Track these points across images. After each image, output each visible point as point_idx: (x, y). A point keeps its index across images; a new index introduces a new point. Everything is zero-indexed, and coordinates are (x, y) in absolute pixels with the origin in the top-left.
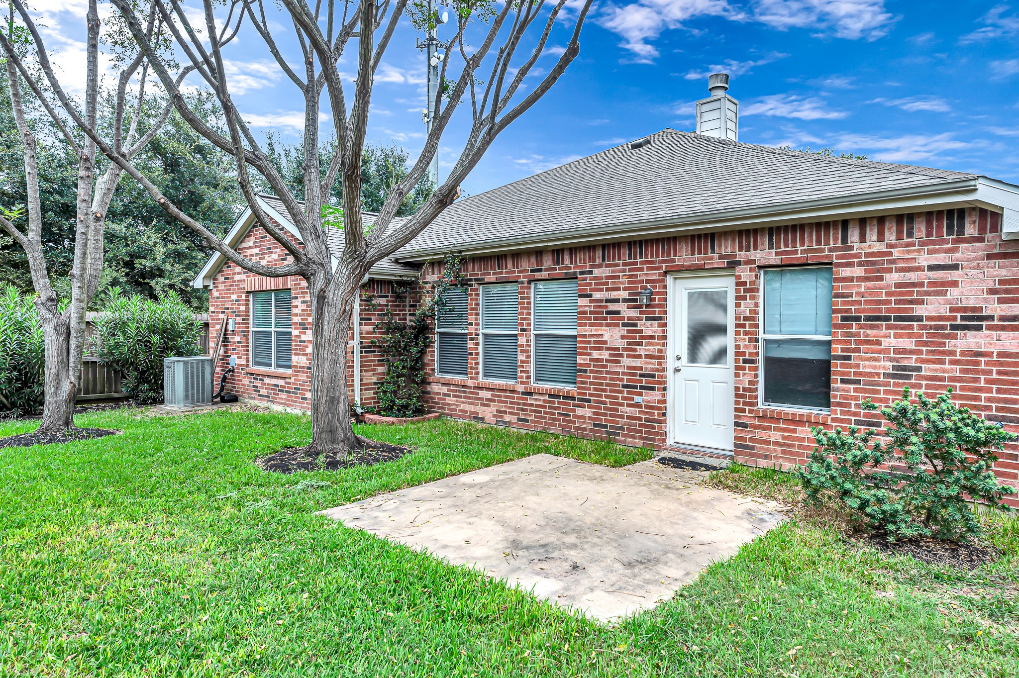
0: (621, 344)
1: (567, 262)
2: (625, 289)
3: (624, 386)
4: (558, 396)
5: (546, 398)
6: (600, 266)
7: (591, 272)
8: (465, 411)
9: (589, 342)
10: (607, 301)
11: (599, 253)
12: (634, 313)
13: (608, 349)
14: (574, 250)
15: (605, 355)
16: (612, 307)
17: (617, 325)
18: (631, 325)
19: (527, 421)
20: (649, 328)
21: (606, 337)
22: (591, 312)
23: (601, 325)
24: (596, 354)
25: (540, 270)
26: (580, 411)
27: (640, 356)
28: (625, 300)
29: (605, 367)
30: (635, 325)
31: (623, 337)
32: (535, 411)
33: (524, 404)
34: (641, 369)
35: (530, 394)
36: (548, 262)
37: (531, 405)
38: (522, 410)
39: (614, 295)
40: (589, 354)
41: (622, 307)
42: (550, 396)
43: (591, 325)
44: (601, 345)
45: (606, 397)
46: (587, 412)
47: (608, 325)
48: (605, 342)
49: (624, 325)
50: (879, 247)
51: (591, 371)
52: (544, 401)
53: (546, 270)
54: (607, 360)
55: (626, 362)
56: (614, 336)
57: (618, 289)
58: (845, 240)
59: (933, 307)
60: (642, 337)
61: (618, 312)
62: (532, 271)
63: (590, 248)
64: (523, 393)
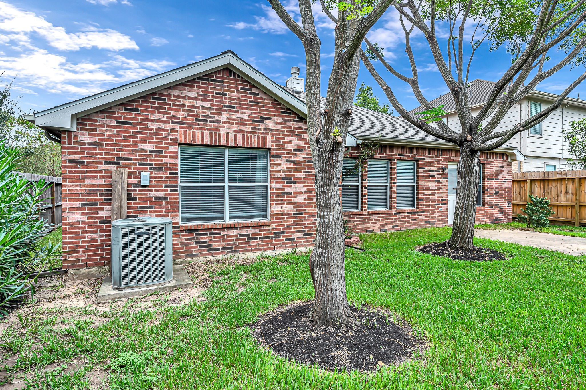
0: (435, 188)
1: (415, 153)
2: (436, 167)
3: (436, 205)
4: (411, 213)
5: (406, 214)
6: (427, 157)
7: (424, 159)
8: (362, 229)
9: (423, 188)
10: (430, 171)
11: (427, 151)
12: (439, 176)
13: (431, 190)
14: (418, 148)
15: (429, 193)
16: (432, 173)
17: (433, 181)
18: (438, 181)
19: (397, 226)
20: (444, 182)
21: (430, 186)
22: (424, 176)
23: (428, 181)
24: (426, 193)
25: (403, 155)
26: (420, 217)
27: (441, 193)
28: (436, 171)
29: (429, 198)
30: (439, 181)
31: (436, 185)
32: (401, 221)
33: (395, 219)
34: (441, 197)
35: (399, 213)
36: (406, 152)
37: (399, 218)
38: (394, 222)
39: (433, 169)
40: (424, 193)
41: (434, 174)
42: (408, 213)
43: (424, 181)
44: (428, 189)
45: (430, 210)
46: (423, 217)
47: (430, 181)
48: (430, 188)
49: (436, 181)
50: (492, 160)
51: (425, 200)
52: (405, 216)
53: (406, 155)
54: (430, 195)
55: (437, 195)
56: (432, 185)
57: (434, 166)
58: (487, 157)
59: (500, 177)
60: (442, 185)
61: (434, 176)
62: (399, 155)
63: (424, 148)
64: (395, 214)
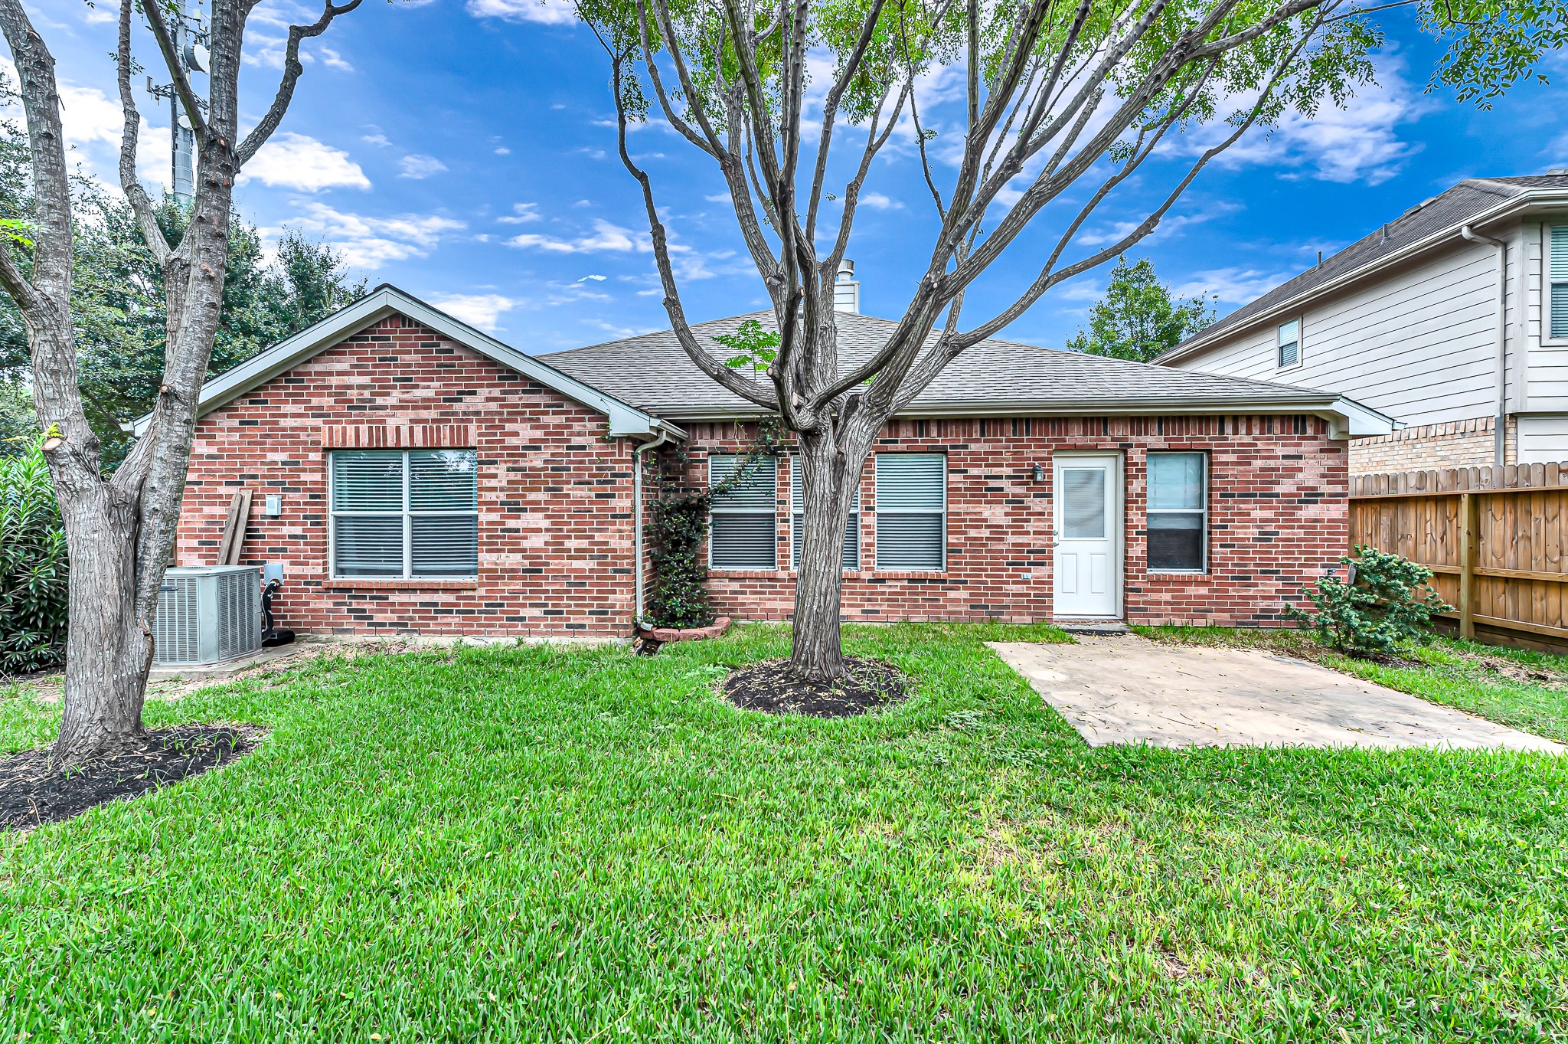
0: (1006, 521)
1: (934, 434)
2: (1008, 466)
3: (1008, 564)
4: (923, 581)
5: (906, 583)
6: (978, 441)
7: (966, 447)
8: (775, 610)
9: (964, 520)
10: (986, 477)
11: (977, 427)
12: (1020, 490)
13: (988, 527)
14: (942, 422)
15: (985, 533)
16: (992, 483)
17: (1001, 502)
18: (1017, 502)
19: (877, 612)
20: (1036, 505)
21: (986, 514)
22: (966, 489)
23: (980, 502)
24: (973, 533)
25: (896, 442)
26: (952, 594)
27: (1028, 533)
28: (1008, 477)
29: (985, 545)
30: (1022, 502)
31: (1007, 514)
32: (888, 600)
33: (872, 593)
34: (1029, 545)
35: (883, 581)
36: (906, 433)
37: (884, 593)
38: (869, 600)
39: (995, 471)
40: (965, 533)
41: (1005, 484)
42: (911, 581)
43: (966, 502)
44: (979, 522)
45: (987, 576)
46: (963, 594)
47: (987, 502)
48: (986, 520)
49: (1008, 502)
50: (1247, 439)
51: (967, 551)
52: (902, 587)
53: (903, 441)
54: (987, 539)
55: (1011, 539)
56: (997, 514)
57: (1001, 465)
58: (1222, 431)
59: (1286, 487)
60: (1029, 514)
61: (1002, 489)
62: (882, 442)
63: (966, 422)
64: (870, 581)
